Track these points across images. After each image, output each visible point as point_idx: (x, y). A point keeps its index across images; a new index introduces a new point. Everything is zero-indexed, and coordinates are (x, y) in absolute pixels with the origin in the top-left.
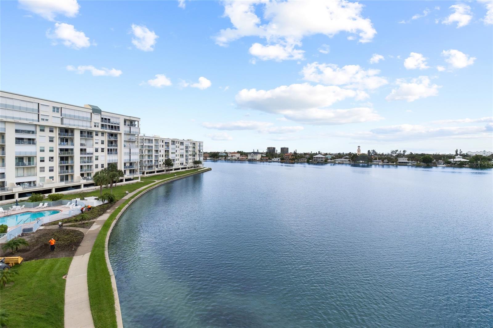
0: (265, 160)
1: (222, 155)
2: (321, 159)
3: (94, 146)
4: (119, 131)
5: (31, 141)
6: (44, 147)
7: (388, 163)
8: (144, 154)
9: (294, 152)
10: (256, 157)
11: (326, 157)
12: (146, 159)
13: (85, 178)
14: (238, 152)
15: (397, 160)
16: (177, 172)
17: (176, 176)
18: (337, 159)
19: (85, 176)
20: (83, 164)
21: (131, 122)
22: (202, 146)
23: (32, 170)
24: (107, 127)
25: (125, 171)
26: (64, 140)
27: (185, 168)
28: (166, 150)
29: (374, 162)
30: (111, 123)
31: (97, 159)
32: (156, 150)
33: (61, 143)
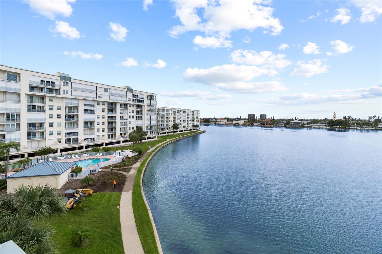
0: (247, 124)
1: (213, 120)
2: (297, 124)
3: (128, 115)
4: (144, 103)
5: (92, 111)
6: (99, 115)
7: (367, 128)
8: (159, 120)
9: (271, 118)
10: (240, 122)
11: (302, 122)
12: (160, 123)
13: (122, 137)
14: (225, 118)
15: (378, 125)
16: (181, 133)
17: (181, 136)
18: (313, 124)
19: (123, 135)
20: (122, 127)
21: (151, 97)
22: (199, 114)
23: (93, 130)
24: (136, 101)
25: (147, 132)
26: (110, 110)
27: (187, 130)
28: (173, 116)
29: (351, 127)
30: (139, 98)
31: (130, 123)
32: (167, 117)
33: (109, 113)
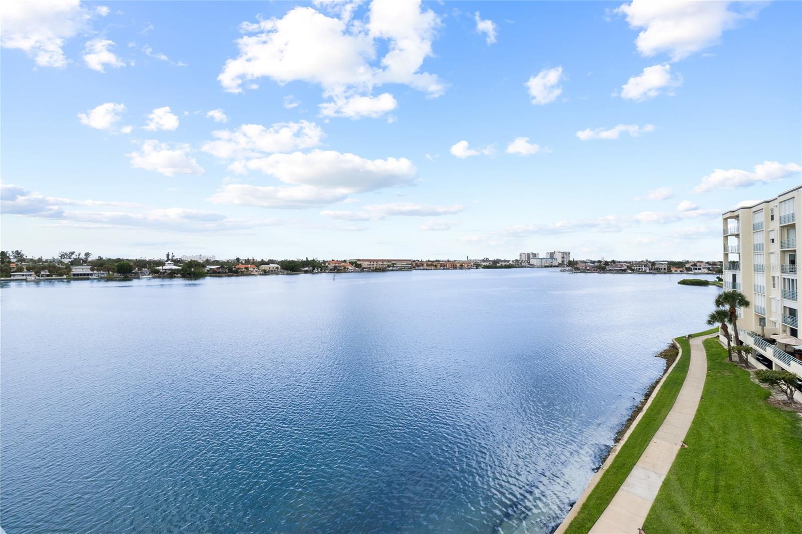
7: (50, 278)
15: (70, 270)
